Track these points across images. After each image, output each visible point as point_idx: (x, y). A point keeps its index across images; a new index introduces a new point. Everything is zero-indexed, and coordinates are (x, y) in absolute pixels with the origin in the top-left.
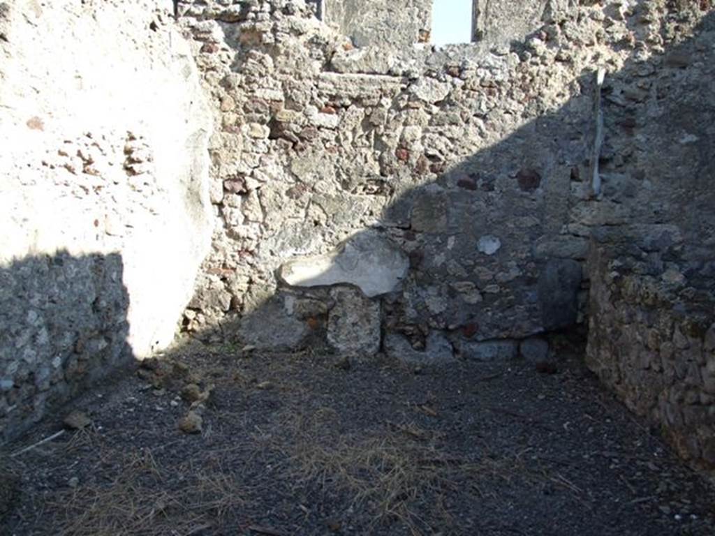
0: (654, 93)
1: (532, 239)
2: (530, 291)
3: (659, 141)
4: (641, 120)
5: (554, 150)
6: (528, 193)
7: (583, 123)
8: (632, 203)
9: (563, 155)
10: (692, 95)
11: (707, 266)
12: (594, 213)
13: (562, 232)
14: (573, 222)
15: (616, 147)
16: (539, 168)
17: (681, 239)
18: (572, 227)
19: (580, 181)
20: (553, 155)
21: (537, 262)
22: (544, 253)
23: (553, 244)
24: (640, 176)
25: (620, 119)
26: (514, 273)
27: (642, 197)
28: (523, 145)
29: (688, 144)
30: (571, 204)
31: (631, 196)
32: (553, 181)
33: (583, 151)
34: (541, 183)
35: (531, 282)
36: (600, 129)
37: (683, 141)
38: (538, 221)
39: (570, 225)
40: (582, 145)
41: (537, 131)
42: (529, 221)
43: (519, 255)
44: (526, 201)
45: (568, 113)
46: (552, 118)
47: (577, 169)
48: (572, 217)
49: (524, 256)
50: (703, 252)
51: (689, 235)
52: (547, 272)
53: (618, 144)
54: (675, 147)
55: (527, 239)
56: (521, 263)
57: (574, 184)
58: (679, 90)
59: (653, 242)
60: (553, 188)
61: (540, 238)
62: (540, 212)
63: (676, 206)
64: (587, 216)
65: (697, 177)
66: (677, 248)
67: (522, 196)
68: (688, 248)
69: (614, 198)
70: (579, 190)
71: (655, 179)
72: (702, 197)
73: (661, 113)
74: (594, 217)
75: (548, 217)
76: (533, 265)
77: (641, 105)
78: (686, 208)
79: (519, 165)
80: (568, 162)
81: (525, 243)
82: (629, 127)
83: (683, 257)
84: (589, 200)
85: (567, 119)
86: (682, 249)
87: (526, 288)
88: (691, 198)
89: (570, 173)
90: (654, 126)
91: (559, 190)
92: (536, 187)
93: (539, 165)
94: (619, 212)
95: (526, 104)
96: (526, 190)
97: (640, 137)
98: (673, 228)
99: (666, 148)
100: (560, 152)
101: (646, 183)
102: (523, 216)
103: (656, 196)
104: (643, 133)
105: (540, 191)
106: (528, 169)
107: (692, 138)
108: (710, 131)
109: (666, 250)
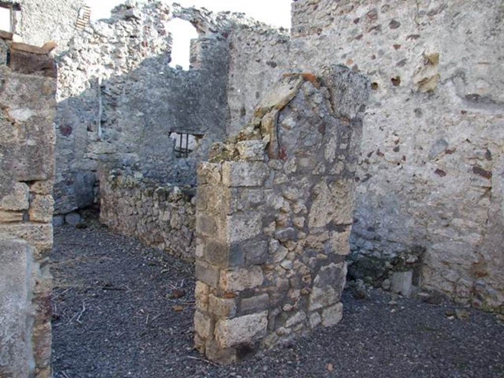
0: (124, 91)
1: (69, 161)
2: (70, 188)
3: (127, 114)
4: (119, 104)
5: (78, 115)
6: (65, 137)
7: (92, 103)
8: (117, 143)
9: (83, 118)
10: (140, 94)
11: (150, 172)
12: (100, 148)
13: (85, 157)
14: (89, 152)
15: (108, 116)
16: (71, 124)
17: (139, 160)
18: (89, 155)
19: (92, 131)
20: (78, 117)
21: (72, 173)
22: (76, 168)
23: (80, 164)
24: (120, 130)
25: (109, 102)
26: (61, 179)
27: (121, 140)
28: (62, 111)
29: (140, 116)
30: (88, 143)
31: (116, 140)
32: (79, 131)
33: (93, 117)
34: (73, 132)
35: (69, 183)
36: (101, 106)
37: (137, 115)
38: (72, 152)
39: (88, 154)
40: (92, 113)
41: (69, 104)
42: (67, 152)
43: (63, 170)
44: (65, 141)
45: (85, 96)
46: (77, 98)
47: (91, 126)
48: (89, 150)
49: (65, 170)
50: (147, 165)
51: (142, 158)
52: (78, 178)
53: (109, 114)
54: (134, 117)
55: (66, 161)
56: (64, 173)
57: (89, 133)
58: (135, 92)
59: (127, 162)
60: (78, 134)
61: (73, 160)
62: (73, 146)
63: (136, 145)
64: (96, 149)
65: (144, 132)
66: (137, 164)
67: (63, 139)
68: (142, 164)
69: (109, 140)
70: (92, 136)
71: (126, 132)
72: (147, 141)
73: (127, 101)
74: (100, 149)
75: (76, 150)
76: (70, 174)
77: (119, 96)
78: (140, 146)
79: (60, 122)
80: (86, 122)
81: (66, 163)
82: (114, 106)
83: (140, 168)
84: (97, 141)
85: (84, 100)
86: (140, 164)
87: (67, 186)
88: (142, 142)
89: (86, 127)
90: (125, 107)
91: (82, 136)
92: (70, 134)
93: (71, 122)
94: (111, 148)
95: (63, 90)
96: (65, 135)
97: (119, 111)
98: (135, 155)
99: (130, 117)
100: (81, 116)
101: (123, 134)
102: (64, 148)
103: (127, 140)
104: (120, 110)
105: (72, 136)
106: (65, 125)
107: (141, 114)
108: (148, 111)
109: (132, 165)
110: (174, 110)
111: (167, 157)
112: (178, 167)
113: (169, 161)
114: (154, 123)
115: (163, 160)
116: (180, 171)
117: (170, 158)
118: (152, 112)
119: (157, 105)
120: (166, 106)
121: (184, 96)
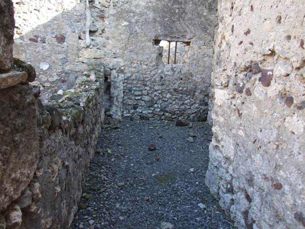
0: (111, 4)
1: (63, 64)
2: (63, 85)
3: (113, 24)
4: (106, 15)
5: (70, 26)
6: (60, 44)
7: (81, 15)
8: (105, 49)
9: (74, 29)
10: (126, 5)
11: (134, 75)
12: (89, 53)
13: (76, 61)
14: (81, 57)
15: (98, 26)
16: (64, 34)
17: (123, 64)
18: (80, 59)
19: (82, 40)
20: (70, 28)
21: (66, 73)
22: (69, 70)
23: (72, 66)
24: (108, 38)
25: (98, 14)
26: (56, 78)
27: (109, 47)
28: (57, 23)
29: (125, 26)
30: (79, 50)
31: (105, 47)
32: (71, 40)
33: (82, 27)
34: (66, 40)
35: (63, 81)
36: (88, 18)
37: (123, 25)
38: (65, 56)
39: (80, 58)
40: (81, 24)
41: (62, 18)
42: (61, 56)
43: (58, 71)
44: (59, 48)
45: (75, 10)
46: (69, 12)
47: (80, 35)
48: (80, 55)
49: (60, 71)
50: (133, 70)
51: (126, 63)
52: (70, 78)
53: (99, 25)
54: (120, 27)
55: (60, 64)
56: (58, 74)
57: (80, 41)
58: (121, 3)
59: (113, 66)
60: (70, 42)
61: (67, 63)
62: (66, 52)
63: (121, 51)
64: (86, 55)
65: (129, 39)
66: (123, 68)
67: (57, 46)
68: (126, 68)
69: (97, 47)
70: (82, 44)
71: (113, 40)
72: (131, 47)
73: (114, 12)
74: (89, 55)
75: (69, 55)
76: (64, 74)
77: (107, 9)
78: (125, 52)
79: (56, 32)
80: (76, 32)
81: (60, 65)
82: (102, 18)
83: (125, 72)
84: (86, 48)
85: (75, 13)
86: (125, 69)
87: (62, 84)
88: (127, 48)
89: (78, 36)
90: (112, 18)
91: (73, 43)
92: (64, 42)
93: (64, 32)
94: (99, 54)
95: (57, 6)
96: (60, 43)
97: (107, 22)
98: (120, 60)
99: (116, 27)
100: (73, 27)
101: (110, 41)
102: (59, 54)
103: (114, 47)
104: (108, 21)
105: (65, 43)
106: (60, 34)
107: (126, 23)
108: (133, 21)
109: (118, 69)
110: (158, 19)
111: (151, 62)
112: (162, 72)
113: (153, 66)
114: (138, 31)
115: (147, 65)
116: (163, 76)
117: (154, 63)
118: (137, 22)
119: (141, 14)
120: (151, 15)
121: (169, 5)
